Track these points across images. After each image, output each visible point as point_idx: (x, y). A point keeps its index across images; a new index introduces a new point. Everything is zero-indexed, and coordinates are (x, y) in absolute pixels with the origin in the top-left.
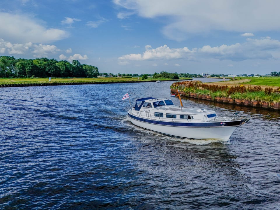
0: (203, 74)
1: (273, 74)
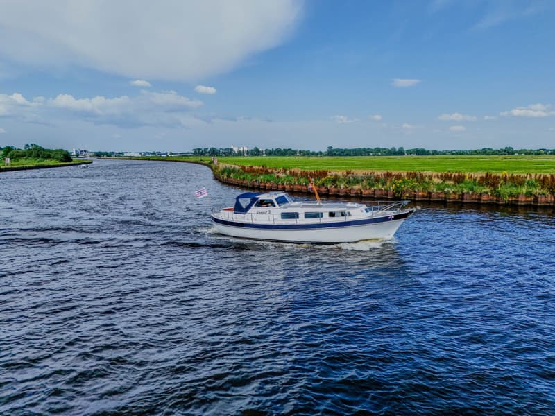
0: (76, 151)
1: (196, 152)
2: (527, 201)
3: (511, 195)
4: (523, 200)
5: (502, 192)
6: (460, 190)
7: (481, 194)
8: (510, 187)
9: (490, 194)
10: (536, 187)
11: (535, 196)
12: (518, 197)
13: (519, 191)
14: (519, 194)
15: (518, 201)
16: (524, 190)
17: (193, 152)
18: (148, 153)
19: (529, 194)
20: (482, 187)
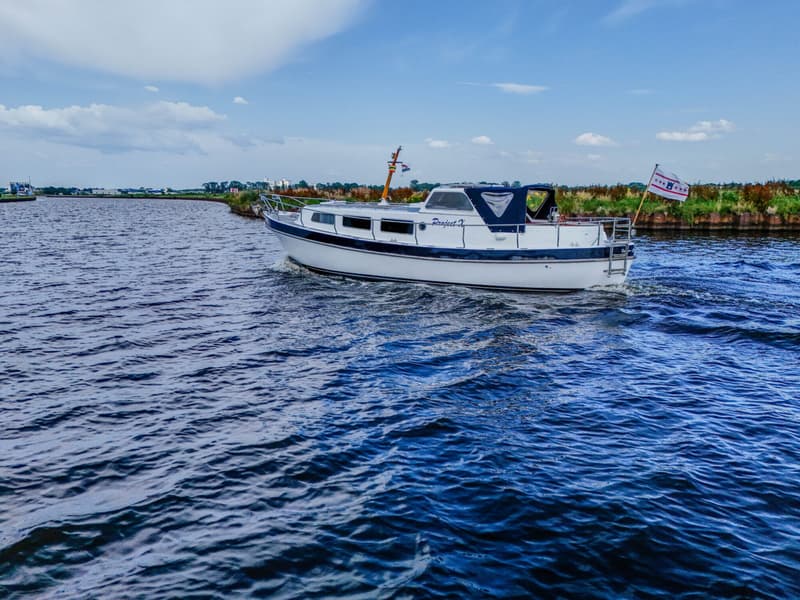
1: (208, 188)
2: (723, 224)
3: (698, 214)
4: (716, 221)
5: (684, 210)
6: (620, 208)
7: (653, 214)
8: (697, 202)
9: (666, 213)
10: (736, 201)
11: (735, 214)
12: (709, 216)
13: (710, 206)
14: (711, 211)
15: (708, 224)
16: (719, 206)
17: (204, 188)
18: (132, 190)
19: (726, 211)
20: (654, 204)
